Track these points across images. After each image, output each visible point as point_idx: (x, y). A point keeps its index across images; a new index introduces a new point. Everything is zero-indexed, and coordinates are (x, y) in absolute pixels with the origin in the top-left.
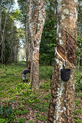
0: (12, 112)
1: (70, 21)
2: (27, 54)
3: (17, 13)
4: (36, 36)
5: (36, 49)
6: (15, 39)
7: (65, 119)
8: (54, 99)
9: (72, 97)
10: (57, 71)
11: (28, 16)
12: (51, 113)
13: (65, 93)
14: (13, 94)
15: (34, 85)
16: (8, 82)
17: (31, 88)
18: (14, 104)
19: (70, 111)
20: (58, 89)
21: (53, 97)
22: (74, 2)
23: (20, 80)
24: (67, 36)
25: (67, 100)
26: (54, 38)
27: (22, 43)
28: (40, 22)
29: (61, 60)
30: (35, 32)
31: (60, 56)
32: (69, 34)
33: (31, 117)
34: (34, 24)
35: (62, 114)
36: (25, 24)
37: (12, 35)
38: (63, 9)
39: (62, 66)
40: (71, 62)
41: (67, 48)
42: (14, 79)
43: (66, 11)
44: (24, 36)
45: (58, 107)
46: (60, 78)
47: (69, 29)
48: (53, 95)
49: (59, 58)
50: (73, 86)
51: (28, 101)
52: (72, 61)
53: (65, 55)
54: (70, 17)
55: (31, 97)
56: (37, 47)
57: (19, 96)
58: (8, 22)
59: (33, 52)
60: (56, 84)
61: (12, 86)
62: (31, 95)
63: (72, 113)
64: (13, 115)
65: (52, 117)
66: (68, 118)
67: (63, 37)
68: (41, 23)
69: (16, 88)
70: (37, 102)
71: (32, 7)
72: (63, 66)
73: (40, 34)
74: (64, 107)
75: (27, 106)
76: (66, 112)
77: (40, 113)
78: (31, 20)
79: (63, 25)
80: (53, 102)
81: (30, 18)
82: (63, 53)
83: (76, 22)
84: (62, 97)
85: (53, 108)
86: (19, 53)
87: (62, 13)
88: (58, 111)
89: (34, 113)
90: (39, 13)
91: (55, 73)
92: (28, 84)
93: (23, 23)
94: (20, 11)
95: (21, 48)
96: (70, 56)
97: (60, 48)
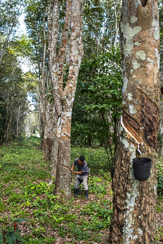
0: (20, 241)
1: (148, 72)
3: (23, 42)
4: (65, 90)
5: (64, 116)
6: (17, 93)
8: (121, 215)
9: (152, 210)
10: (124, 162)
11: (49, 50)
12: (115, 241)
13: (140, 202)
14: (19, 206)
15: (61, 186)
16: (7, 180)
17: (55, 193)
18: (22, 226)
19: (149, 237)
20: (128, 194)
21: (119, 211)
22: (155, 39)
23: (30, 176)
24: (143, 99)
25: (145, 216)
26: (98, 93)
27: (31, 101)
28: (74, 64)
29: (132, 142)
30: (61, 82)
31: (130, 134)
32: (146, 95)
34: (59, 67)
35: (136, 242)
36: (39, 65)
37: (11, 86)
38: (136, 51)
39: (135, 153)
40: (150, 146)
41: (143, 121)
42: (18, 174)
43: (141, 55)
44: (36, 88)
45: (128, 230)
46: (131, 175)
47: (146, 87)
48: (118, 206)
49: (129, 138)
50: (153, 189)
51: (50, 218)
52: (152, 143)
53: (140, 132)
54: (147, 65)
55: (55, 210)
56: (67, 111)
57: (32, 210)
58: (5, 59)
59: (57, 121)
60: (123, 186)
61: (16, 187)
62: (56, 207)
63: (153, 239)
67: (136, 101)
68: (75, 66)
69: (26, 193)
70: (68, 221)
71: (56, 33)
72: (137, 153)
73: (74, 86)
74: (139, 229)
75: (49, 229)
76: (143, 237)
77: (76, 241)
78: (54, 58)
79: (136, 80)
80: (118, 220)
81: (53, 54)
82: (135, 129)
83: (158, 74)
84: (135, 209)
85: (118, 232)
86: (26, 121)
87: (134, 57)
88: (129, 237)
89: (64, 243)
90: (71, 46)
91: (122, 165)
92: (47, 185)
93: (34, 63)
94: (28, 39)
95: (30, 111)
96: (148, 135)
97: (129, 121)
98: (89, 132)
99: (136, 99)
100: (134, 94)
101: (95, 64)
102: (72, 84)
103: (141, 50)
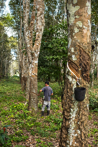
0: (8, 139)
1: (83, 35)
2: (21, 68)
3: (8, 18)
4: (34, 47)
5: (33, 63)
6: (5, 49)
7: (79, 144)
8: (67, 122)
9: (86, 119)
10: (69, 90)
11: (24, 23)
12: (64, 138)
13: (79, 114)
14: (7, 117)
15: (32, 105)
17: (28, 109)
18: (9, 129)
19: (84, 135)
20: (72, 110)
21: (66, 120)
22: (88, 14)
23: (13, 100)
24: (80, 51)
25: (82, 122)
26: (54, 49)
27: (14, 54)
28: (39, 31)
29: (74, 78)
30: (31, 42)
31: (73, 73)
32: (83, 49)
33: (32, 143)
34: (30, 33)
35: (76, 138)
36: (18, 32)
37: (1, 45)
38: (76, 21)
39: (75, 84)
40: (85, 80)
41: (80, 65)
42: (6, 98)
43: (80, 24)
44: (16, 46)
45: (72, 131)
46: (73, 98)
47: (82, 44)
48: (66, 117)
49: (72, 75)
50: (87, 106)
51: (25, 125)
52: (86, 78)
53: (79, 72)
54: (83, 30)
55: (29, 120)
56: (35, 60)
57: (14, 120)
59: (29, 66)
60: (69, 104)
61: (5, 106)
62: (29, 118)
63: (86, 136)
64: (9, 142)
65: (65, 142)
66: (83, 142)
67: (77, 52)
68: (40, 32)
69: (11, 110)
70: (37, 126)
71: (28, 12)
72: (77, 84)
73: (39, 45)
74: (78, 130)
75: (25, 131)
76: (81, 135)
77: (41, 138)
78: (27, 27)
79: (76, 39)
80: (65, 125)
81: (26, 25)
82: (76, 70)
83: (90, 36)
84: (76, 119)
85: (66, 132)
86: (11, 66)
87: (75, 25)
88: (72, 135)
89: (34, 139)
90: (37, 20)
91: (68, 92)
92: (24, 104)
93: (15, 31)
94: (11, 16)
95: (13, 60)
96: (84, 74)
97: (72, 65)
98: (48, 72)
99: (76, 52)
100: (75, 48)
101: (52, 31)
102: (38, 43)
103: (80, 21)
